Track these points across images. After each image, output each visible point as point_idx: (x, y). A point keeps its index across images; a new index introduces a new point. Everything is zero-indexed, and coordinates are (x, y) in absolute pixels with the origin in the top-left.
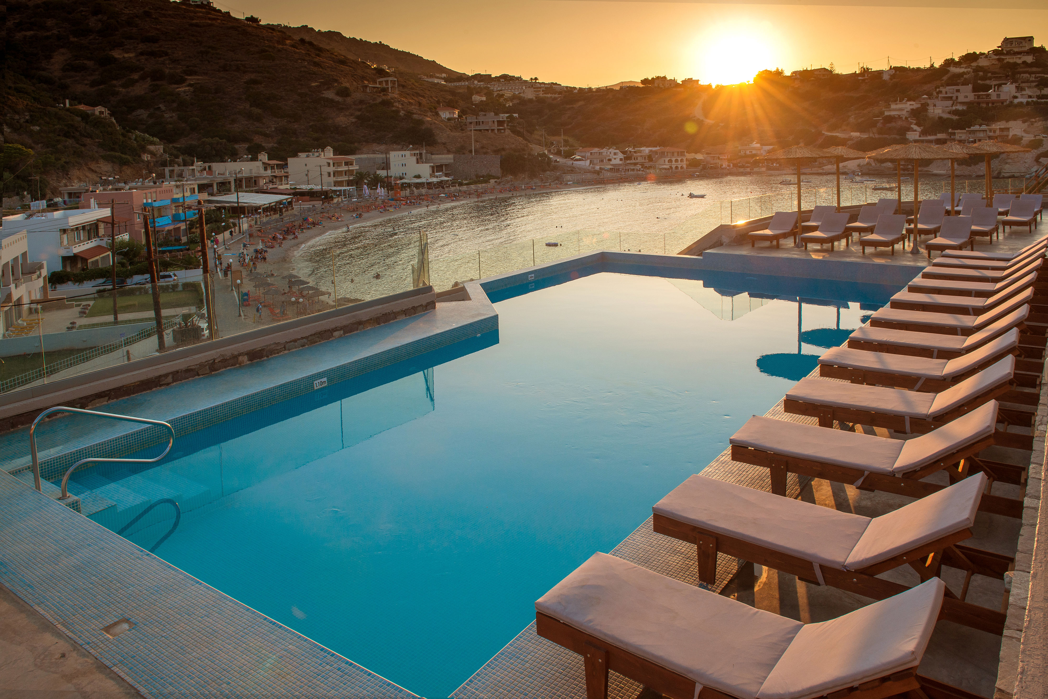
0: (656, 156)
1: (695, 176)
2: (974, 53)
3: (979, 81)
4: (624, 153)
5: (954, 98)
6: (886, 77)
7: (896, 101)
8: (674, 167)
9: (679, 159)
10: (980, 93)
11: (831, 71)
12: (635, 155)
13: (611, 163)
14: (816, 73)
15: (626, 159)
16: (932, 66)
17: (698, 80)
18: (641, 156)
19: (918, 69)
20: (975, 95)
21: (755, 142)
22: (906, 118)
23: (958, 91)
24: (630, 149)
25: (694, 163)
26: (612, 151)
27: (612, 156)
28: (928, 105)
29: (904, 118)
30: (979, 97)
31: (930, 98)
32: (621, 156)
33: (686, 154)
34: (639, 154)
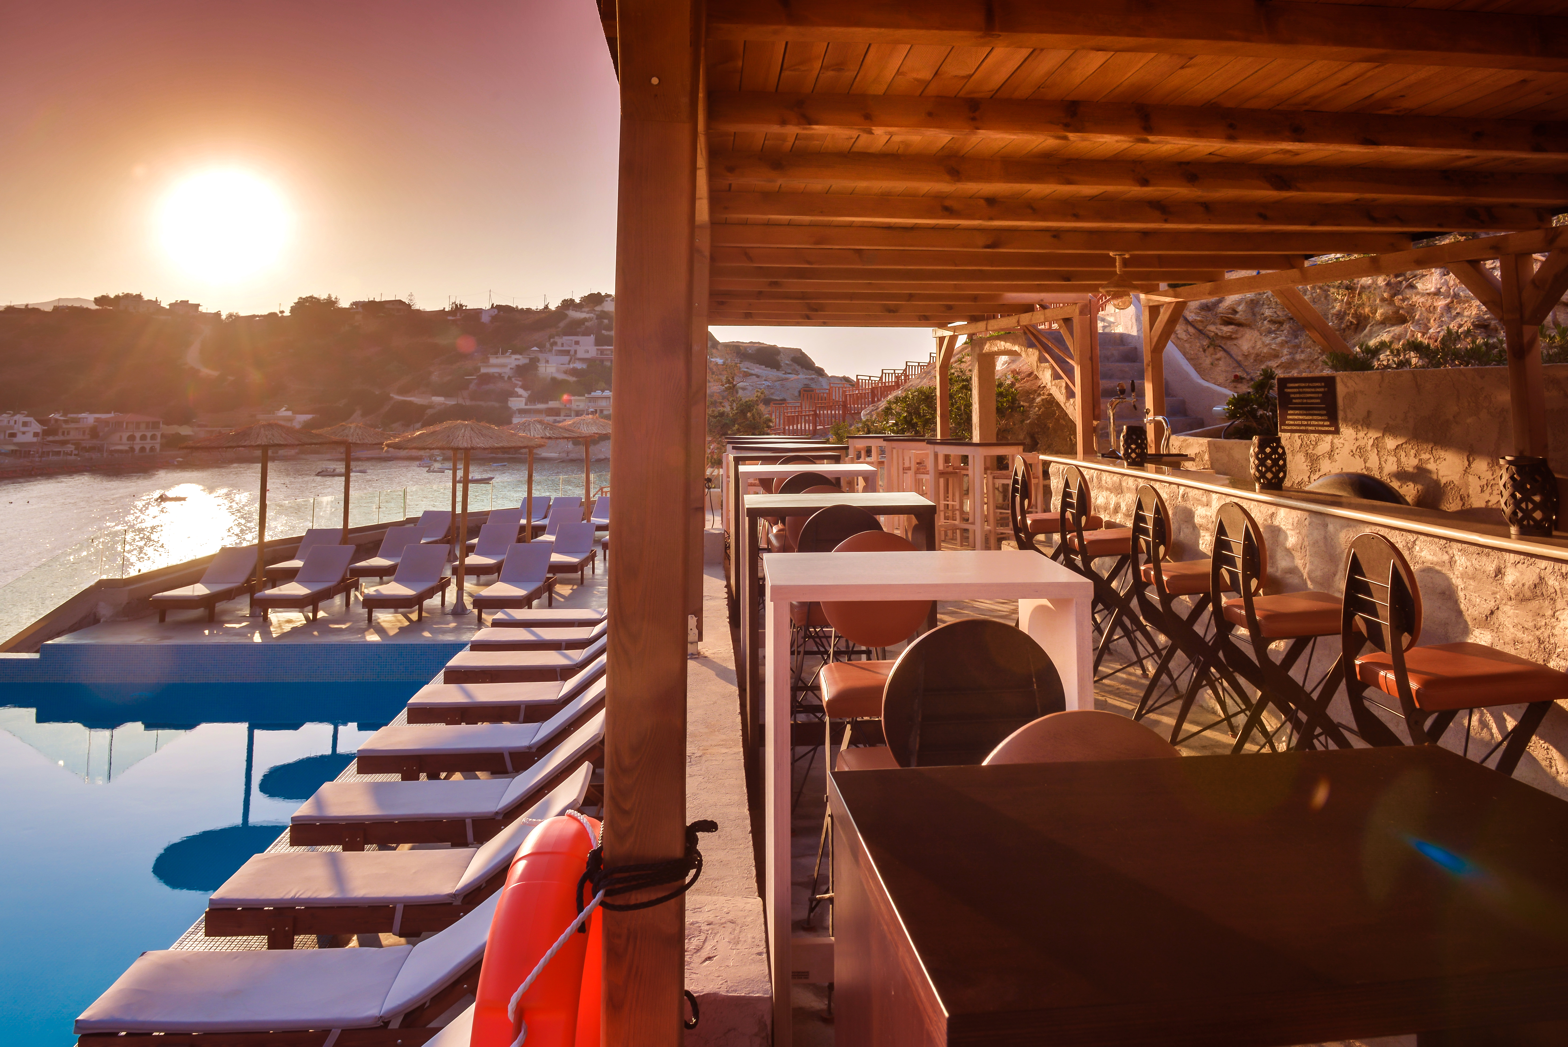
0: (106, 429)
1: (176, 463)
2: (599, 294)
3: (603, 332)
4: (41, 422)
5: (572, 353)
6: (485, 319)
7: (496, 353)
8: (137, 448)
9: (149, 434)
10: (604, 347)
11: (409, 306)
12: (64, 426)
13: (16, 440)
14: (387, 306)
15: (46, 433)
16: (546, 307)
17: (199, 305)
18: (77, 429)
19: (529, 310)
20: (597, 349)
21: (284, 409)
22: (509, 378)
23: (577, 343)
24: (57, 416)
25: (173, 442)
26: (20, 418)
27: (18, 428)
28: (538, 360)
29: (506, 378)
30: (602, 352)
31: (541, 351)
32: (36, 427)
33: (161, 425)
34: (73, 425)
